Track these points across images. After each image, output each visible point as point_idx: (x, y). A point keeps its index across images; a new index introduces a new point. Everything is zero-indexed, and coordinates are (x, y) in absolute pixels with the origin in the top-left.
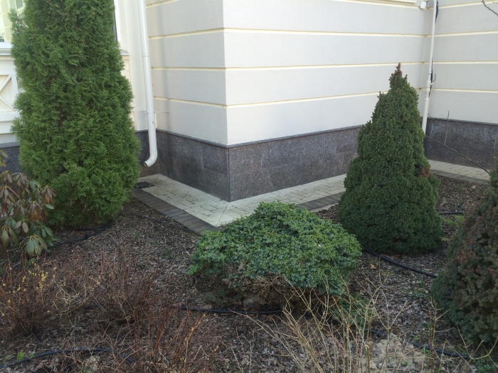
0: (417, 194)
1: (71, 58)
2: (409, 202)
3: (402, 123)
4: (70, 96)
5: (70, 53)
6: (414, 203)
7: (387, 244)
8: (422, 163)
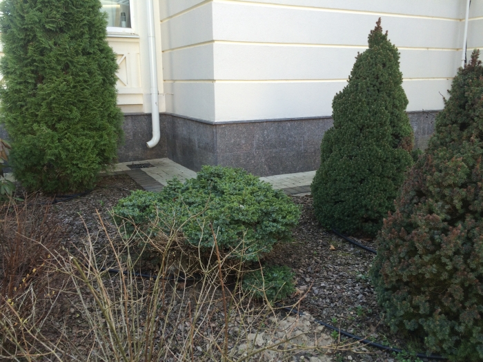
0: (393, 167)
1: (48, 23)
2: (382, 176)
3: (377, 84)
4: (45, 59)
5: (47, 17)
6: (388, 178)
7: (355, 225)
8: (401, 132)
